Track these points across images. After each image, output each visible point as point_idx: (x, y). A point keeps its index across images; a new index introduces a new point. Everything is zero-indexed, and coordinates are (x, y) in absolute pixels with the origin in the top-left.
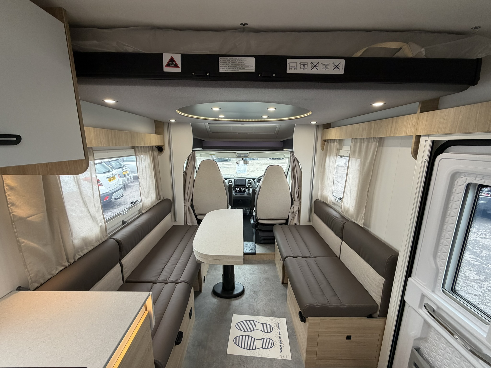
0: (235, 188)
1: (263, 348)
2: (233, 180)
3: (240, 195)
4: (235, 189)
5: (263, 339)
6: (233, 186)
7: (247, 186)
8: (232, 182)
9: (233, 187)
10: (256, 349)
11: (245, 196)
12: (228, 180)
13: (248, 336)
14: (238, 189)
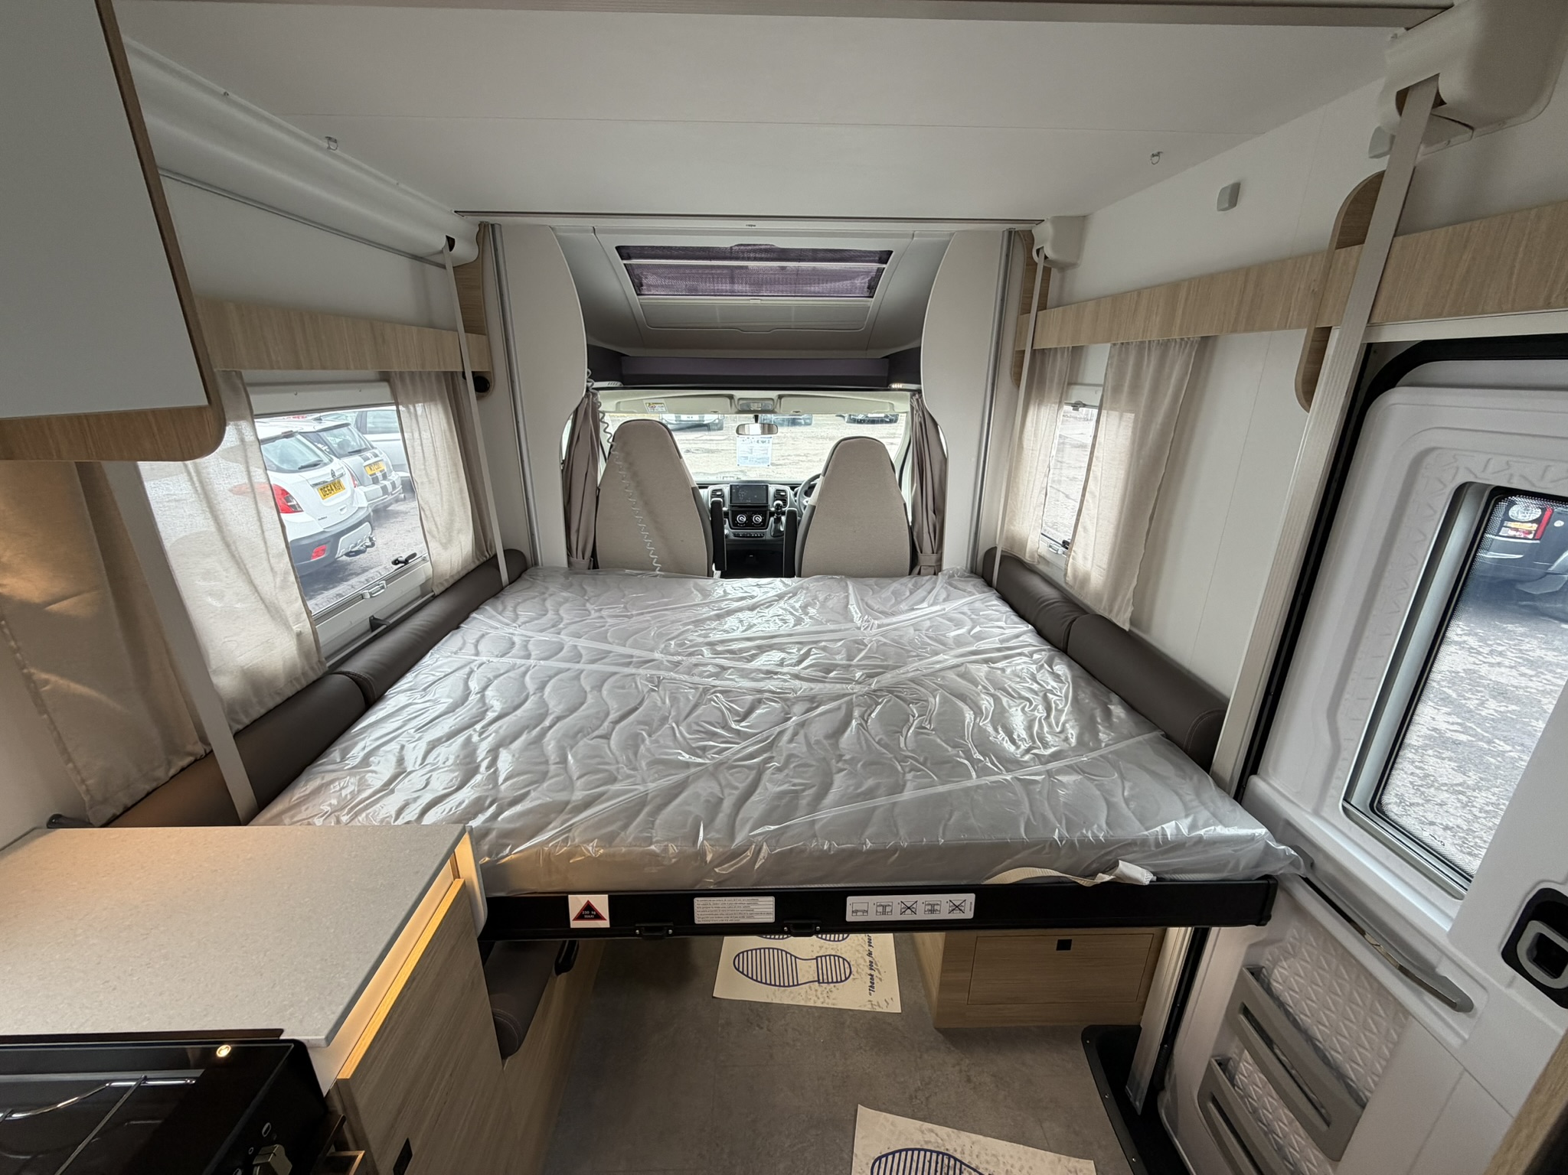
0: (735, 514)
1: (818, 981)
2: (726, 490)
3: (751, 537)
4: (734, 519)
5: (819, 959)
6: (725, 509)
7: (773, 509)
8: (722, 496)
9: (726, 514)
10: (798, 985)
11: (765, 541)
12: (711, 488)
13: (776, 951)
14: (742, 518)
